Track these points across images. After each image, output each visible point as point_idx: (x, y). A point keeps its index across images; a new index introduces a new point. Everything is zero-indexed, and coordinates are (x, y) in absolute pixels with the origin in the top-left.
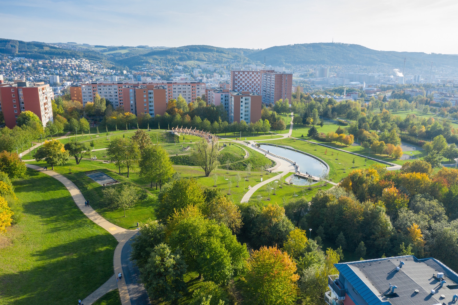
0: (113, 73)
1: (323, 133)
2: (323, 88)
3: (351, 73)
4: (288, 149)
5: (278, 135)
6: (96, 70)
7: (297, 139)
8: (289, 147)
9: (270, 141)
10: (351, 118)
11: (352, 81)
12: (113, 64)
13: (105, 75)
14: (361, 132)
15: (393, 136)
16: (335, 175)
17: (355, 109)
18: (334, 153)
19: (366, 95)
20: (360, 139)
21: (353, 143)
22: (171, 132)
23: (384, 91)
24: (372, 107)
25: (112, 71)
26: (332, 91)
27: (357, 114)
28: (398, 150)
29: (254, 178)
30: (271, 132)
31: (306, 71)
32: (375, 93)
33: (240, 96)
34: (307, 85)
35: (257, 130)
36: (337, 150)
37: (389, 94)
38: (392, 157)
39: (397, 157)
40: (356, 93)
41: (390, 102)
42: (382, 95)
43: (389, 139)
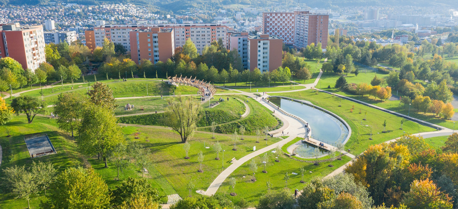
0: (157, 18)
1: (355, 84)
2: (372, 31)
3: (403, 15)
4: (305, 104)
5: (300, 85)
6: (141, 14)
7: (320, 91)
8: (306, 102)
9: (286, 93)
10: (395, 65)
11: (404, 23)
12: (158, 8)
13: (149, 19)
14: (403, 83)
15: (443, 89)
16: (356, 143)
17: (400, 55)
18: (362, 111)
19: (419, 39)
20: (400, 91)
21: (390, 98)
22: (167, 82)
23: (440, 33)
24: (423, 51)
25: (156, 15)
26: (380, 34)
27: (402, 60)
28: (448, 109)
29: (246, 145)
30: (292, 82)
31: (355, 13)
32: (429, 36)
33: (258, 39)
34: (355, 28)
35: (274, 80)
36: (368, 106)
37: (445, 37)
38: (440, 117)
39: (446, 117)
40: (406, 36)
41: (445, 46)
42: (437, 38)
43: (437, 93)
